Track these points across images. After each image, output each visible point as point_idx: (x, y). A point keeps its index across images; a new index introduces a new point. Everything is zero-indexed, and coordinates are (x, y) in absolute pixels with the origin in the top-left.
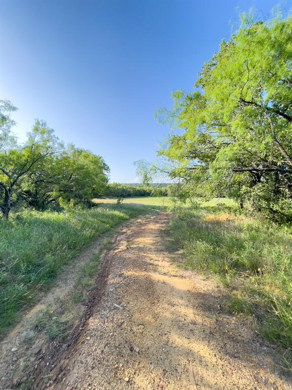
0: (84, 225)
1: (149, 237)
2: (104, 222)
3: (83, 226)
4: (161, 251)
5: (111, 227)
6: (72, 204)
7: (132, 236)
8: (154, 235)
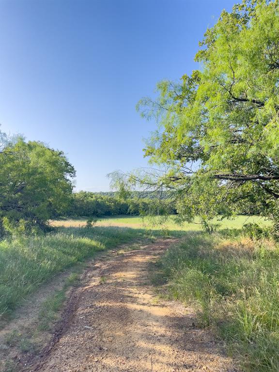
0: (41, 255)
1: (131, 271)
2: (68, 254)
3: (39, 257)
4: (145, 284)
5: (78, 260)
6: (22, 227)
7: (109, 270)
8: (140, 269)
